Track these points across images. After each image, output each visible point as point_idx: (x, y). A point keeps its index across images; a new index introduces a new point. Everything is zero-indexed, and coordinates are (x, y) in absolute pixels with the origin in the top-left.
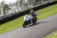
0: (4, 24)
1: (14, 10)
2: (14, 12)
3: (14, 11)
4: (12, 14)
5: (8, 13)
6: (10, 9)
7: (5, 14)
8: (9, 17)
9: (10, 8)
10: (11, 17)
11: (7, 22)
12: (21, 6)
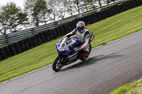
0: (36, 48)
1: (60, 14)
2: (60, 19)
3: (60, 17)
4: (56, 23)
5: (45, 22)
6: (49, 11)
7: (37, 24)
8: (48, 31)
9: (49, 7)
10: (52, 30)
11: (43, 42)
12: (78, 4)
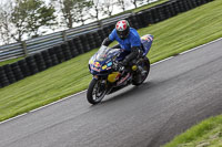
0: (68, 62)
1: (106, 9)
2: (107, 16)
3: (106, 13)
4: (99, 22)
5: (83, 21)
7: (70, 25)
8: (88, 35)
10: (94, 34)
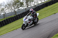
3: (37, 3)
5: (31, 5)
6: (33, 1)
